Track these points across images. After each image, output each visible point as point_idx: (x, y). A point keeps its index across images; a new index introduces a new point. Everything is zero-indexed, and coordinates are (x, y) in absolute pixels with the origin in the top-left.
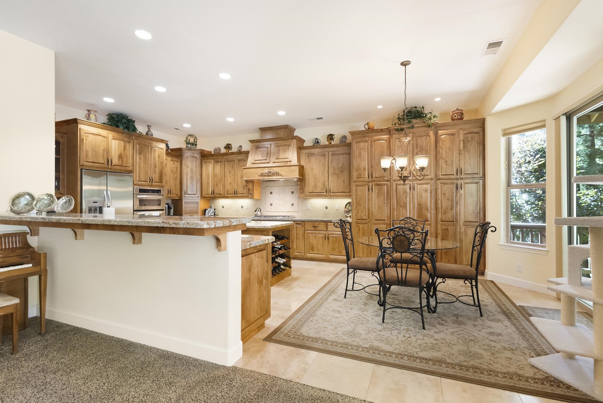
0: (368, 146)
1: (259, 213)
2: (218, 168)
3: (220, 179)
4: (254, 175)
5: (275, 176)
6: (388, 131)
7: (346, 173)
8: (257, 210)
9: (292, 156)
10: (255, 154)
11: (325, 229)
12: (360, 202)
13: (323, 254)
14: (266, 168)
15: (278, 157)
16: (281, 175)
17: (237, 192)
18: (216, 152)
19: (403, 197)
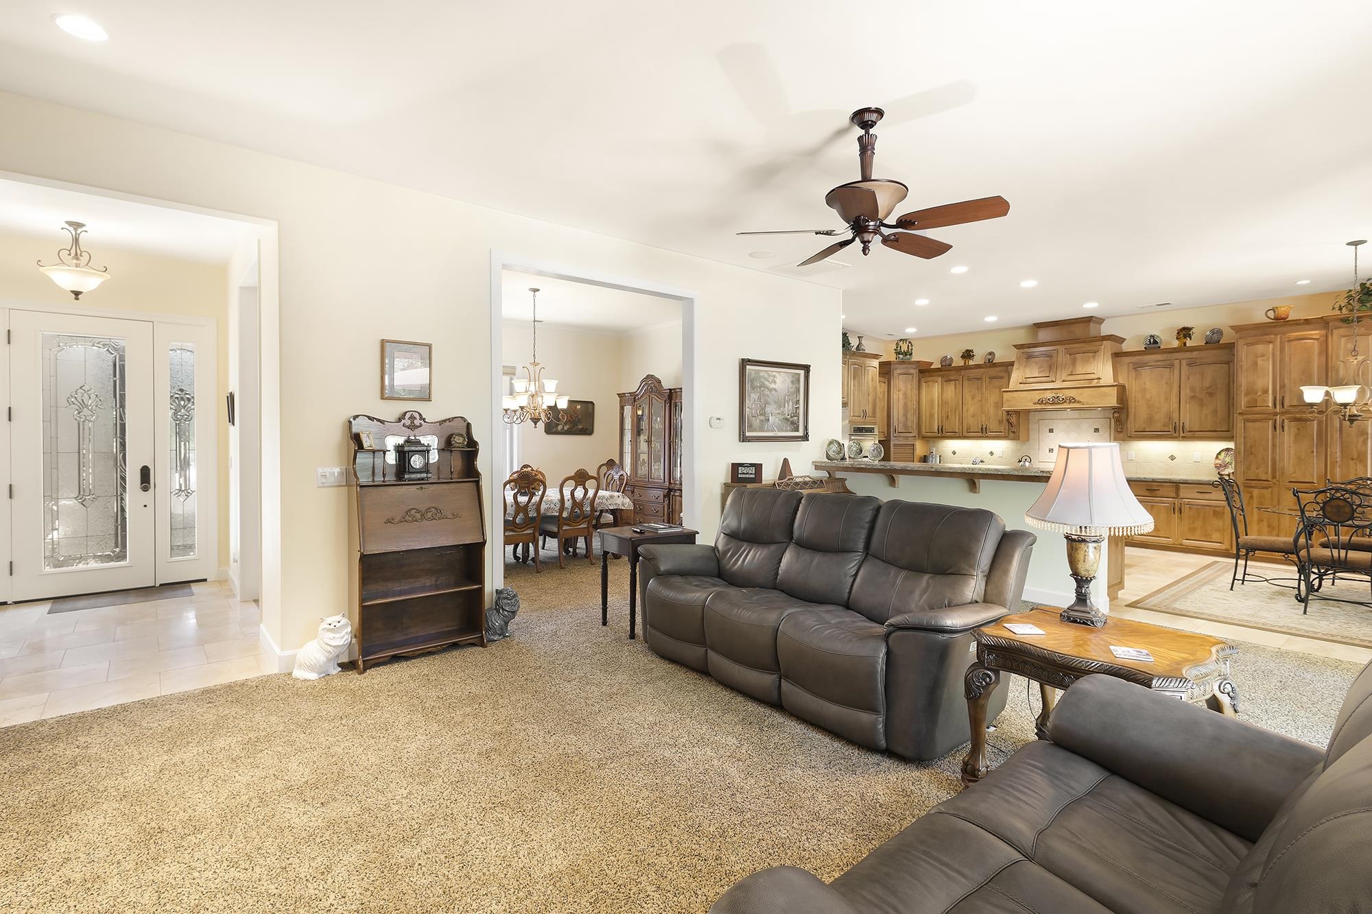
0: (1273, 349)
1: (1027, 464)
2: (950, 391)
3: (954, 409)
4: (1024, 401)
5: (1066, 404)
6: (1324, 323)
7: (1220, 399)
8: (1023, 460)
9: (1103, 370)
10: (1025, 367)
11: (1174, 495)
12: (1253, 450)
13: (1168, 538)
14: (1049, 391)
15: (1072, 372)
16: (1078, 402)
17: (988, 429)
18: (944, 364)
19: (1358, 441)
